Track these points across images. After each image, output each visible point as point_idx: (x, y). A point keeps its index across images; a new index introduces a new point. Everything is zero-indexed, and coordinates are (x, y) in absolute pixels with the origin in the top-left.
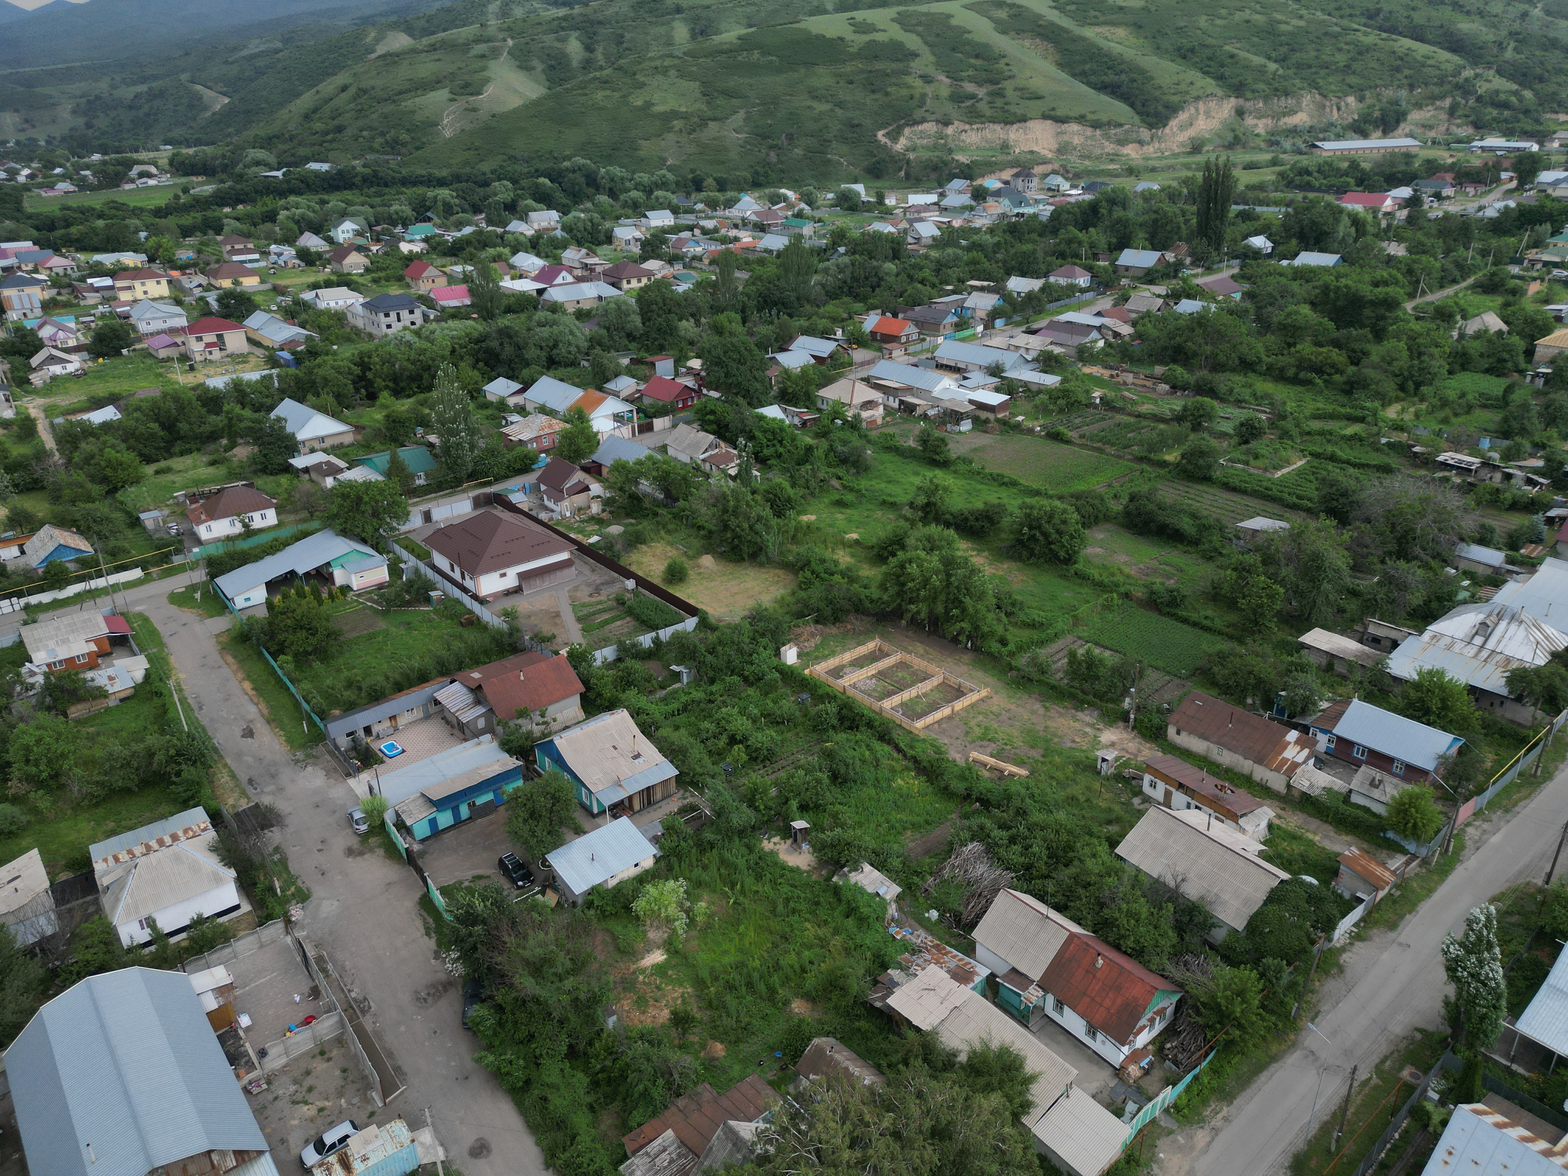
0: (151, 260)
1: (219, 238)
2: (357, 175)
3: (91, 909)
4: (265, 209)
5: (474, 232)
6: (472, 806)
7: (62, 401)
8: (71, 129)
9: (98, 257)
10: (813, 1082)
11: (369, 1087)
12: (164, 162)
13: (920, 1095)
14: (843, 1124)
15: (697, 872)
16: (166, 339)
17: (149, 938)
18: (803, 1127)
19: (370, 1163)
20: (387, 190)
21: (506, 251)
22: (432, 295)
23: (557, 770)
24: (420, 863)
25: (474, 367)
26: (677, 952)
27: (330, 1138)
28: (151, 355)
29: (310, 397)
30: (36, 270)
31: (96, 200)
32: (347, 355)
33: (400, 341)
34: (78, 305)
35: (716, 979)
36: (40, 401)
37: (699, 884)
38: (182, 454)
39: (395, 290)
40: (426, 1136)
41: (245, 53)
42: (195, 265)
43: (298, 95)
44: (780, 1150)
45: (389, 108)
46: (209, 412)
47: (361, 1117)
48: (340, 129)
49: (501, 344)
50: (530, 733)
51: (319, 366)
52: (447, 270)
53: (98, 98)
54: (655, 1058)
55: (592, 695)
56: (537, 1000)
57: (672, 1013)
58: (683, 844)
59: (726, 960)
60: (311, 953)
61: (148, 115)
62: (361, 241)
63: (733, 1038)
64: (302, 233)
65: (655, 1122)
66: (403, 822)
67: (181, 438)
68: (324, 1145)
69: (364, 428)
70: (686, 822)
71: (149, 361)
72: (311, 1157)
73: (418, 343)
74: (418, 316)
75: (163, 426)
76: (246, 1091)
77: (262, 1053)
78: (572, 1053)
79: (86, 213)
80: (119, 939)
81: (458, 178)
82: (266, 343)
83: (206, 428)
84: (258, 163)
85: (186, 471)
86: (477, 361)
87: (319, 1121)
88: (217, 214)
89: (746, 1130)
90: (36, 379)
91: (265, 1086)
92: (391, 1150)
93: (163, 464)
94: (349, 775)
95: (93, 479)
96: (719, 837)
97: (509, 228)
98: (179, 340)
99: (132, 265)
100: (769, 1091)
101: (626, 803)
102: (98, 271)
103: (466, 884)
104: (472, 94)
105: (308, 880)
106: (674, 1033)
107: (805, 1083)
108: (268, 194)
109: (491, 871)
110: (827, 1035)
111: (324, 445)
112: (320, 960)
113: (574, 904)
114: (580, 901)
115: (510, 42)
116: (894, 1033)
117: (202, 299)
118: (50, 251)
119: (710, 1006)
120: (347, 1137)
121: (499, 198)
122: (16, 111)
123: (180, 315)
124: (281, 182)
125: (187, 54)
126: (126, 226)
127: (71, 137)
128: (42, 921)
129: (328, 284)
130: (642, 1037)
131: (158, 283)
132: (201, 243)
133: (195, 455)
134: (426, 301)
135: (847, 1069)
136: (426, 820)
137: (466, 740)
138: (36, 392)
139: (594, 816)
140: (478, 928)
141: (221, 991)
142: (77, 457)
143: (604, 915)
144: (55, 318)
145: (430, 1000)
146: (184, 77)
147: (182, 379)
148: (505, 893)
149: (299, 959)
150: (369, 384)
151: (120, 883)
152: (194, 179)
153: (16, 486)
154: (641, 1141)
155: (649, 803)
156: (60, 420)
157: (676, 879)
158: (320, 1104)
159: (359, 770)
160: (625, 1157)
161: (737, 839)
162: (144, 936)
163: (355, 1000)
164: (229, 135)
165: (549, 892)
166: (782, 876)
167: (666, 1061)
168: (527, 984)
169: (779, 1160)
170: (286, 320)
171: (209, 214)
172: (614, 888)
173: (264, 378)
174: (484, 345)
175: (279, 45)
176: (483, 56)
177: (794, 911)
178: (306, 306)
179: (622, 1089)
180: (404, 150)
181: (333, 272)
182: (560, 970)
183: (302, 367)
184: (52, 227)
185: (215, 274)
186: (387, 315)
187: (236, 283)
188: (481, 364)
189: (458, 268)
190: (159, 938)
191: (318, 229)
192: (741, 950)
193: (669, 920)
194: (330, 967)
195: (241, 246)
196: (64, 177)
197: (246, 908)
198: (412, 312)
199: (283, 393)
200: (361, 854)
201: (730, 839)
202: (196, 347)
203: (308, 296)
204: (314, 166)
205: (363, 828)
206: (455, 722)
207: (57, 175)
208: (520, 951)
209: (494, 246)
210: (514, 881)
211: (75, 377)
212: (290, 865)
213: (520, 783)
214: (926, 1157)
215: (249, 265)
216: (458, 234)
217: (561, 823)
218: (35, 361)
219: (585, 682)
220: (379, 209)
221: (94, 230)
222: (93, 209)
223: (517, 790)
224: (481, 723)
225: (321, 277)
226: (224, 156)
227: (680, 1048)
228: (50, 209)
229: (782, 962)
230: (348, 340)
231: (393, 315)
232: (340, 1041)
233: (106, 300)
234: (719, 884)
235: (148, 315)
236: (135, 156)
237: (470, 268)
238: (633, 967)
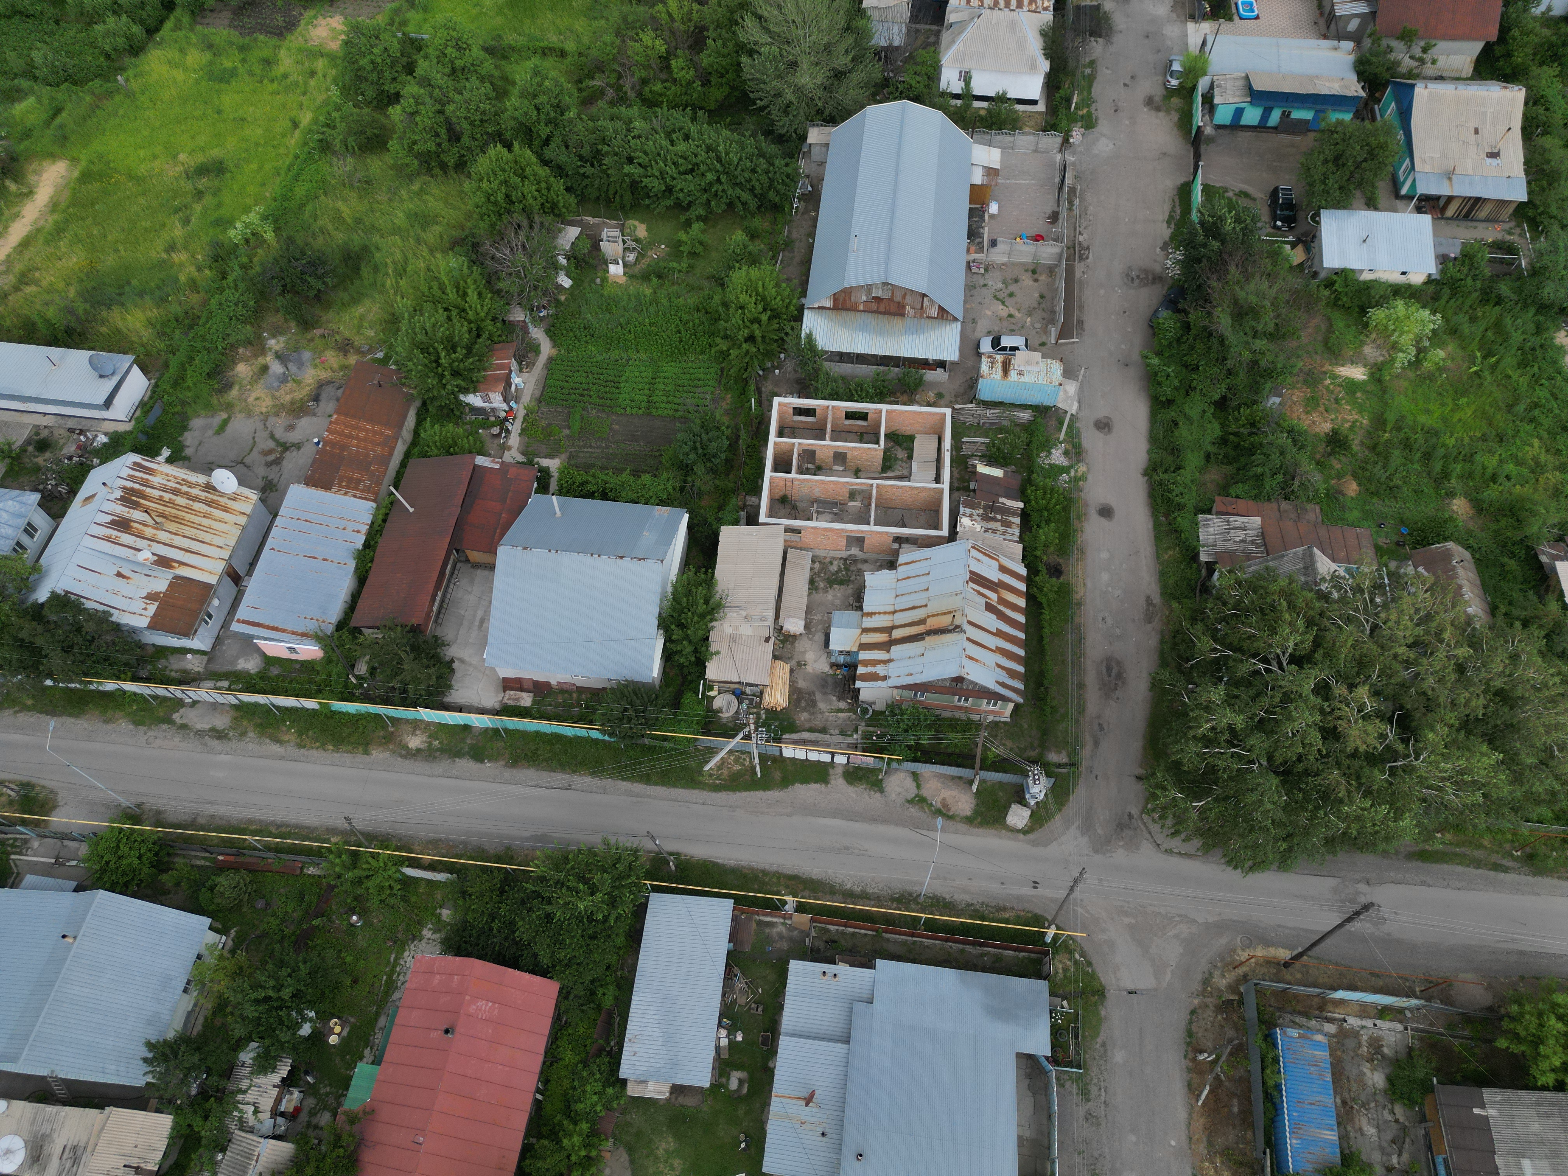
3: (932, 39)
6: (1285, 115)
10: (1418, 575)
11: (1052, 321)
13: (1514, 657)
14: (1418, 625)
15: (1462, 319)
17: (960, 92)
18: (1378, 600)
19: (1023, 379)
23: (1396, 123)
24: (1203, 148)
26: (1379, 381)
27: (1006, 341)
35: (1399, 429)
37: (1453, 331)
40: (1072, 388)
44: (1343, 600)
47: (1035, 341)
50: (1398, 63)
54: (1288, 456)
55: (1499, 50)
56: (1222, 340)
57: (1333, 430)
58: (1469, 281)
59: (1422, 419)
60: (1068, 181)
63: (1373, 489)
65: (1251, 503)
66: (1212, 97)
68: (999, 344)
70: (1492, 261)
72: (986, 346)
76: (969, 266)
77: (993, 243)
78: (1222, 404)
80: (939, 79)
87: (1005, 324)
89: (1325, 565)
91: (982, 271)
92: (1041, 380)
94: (1192, 17)
96: (1514, 297)
100: (1371, 552)
101: (1442, 202)
103: (1230, 194)
105: (1101, 110)
106: (1321, 447)
107: (1410, 569)
109: (1260, 194)
110: (1468, 548)
112: (1072, 190)
113: (1315, 275)
114: (1323, 275)
116: (1537, 593)
119: (1373, 448)
120: (1017, 349)
128: (896, 29)
130: (1290, 432)
135: (1460, 587)
136: (1234, 107)
137: (1325, 37)
139: (1397, 196)
140: (1215, 244)
141: (990, 172)
143: (1335, 303)
145: (1137, 282)
148: (1259, 225)
149: (1057, 180)
151: (962, 25)
154: (1230, 510)
155: (1466, 217)
157: (1434, 312)
158: (1013, 311)
159: (1204, 17)
160: (1209, 511)
161: (1532, 311)
162: (957, 87)
163: (1080, 243)
165: (1300, 248)
166: (1550, 378)
167: (1297, 464)
168: (1223, 321)
169: (1336, 606)
172: (1365, 282)
177: (1532, 420)
179: (1243, 460)
182: (1260, 327)
190: (967, 96)
192: (1444, 420)
193: (1395, 347)
194: (1077, 202)
197: (1041, 107)
200: (1158, 109)
201: (1526, 306)
205: (1174, 82)
206: (1327, 10)
208: (1237, 288)
210: (1274, 218)
212: (1095, 85)
213: (1347, 117)
214: (1473, 703)
217: (1359, 185)
219: (1504, 30)
223: (1340, 123)
224: (1353, 25)
227: (1318, 463)
229: (1477, 458)
232: (1051, 270)
234: (1475, 345)
238: (1327, 367)
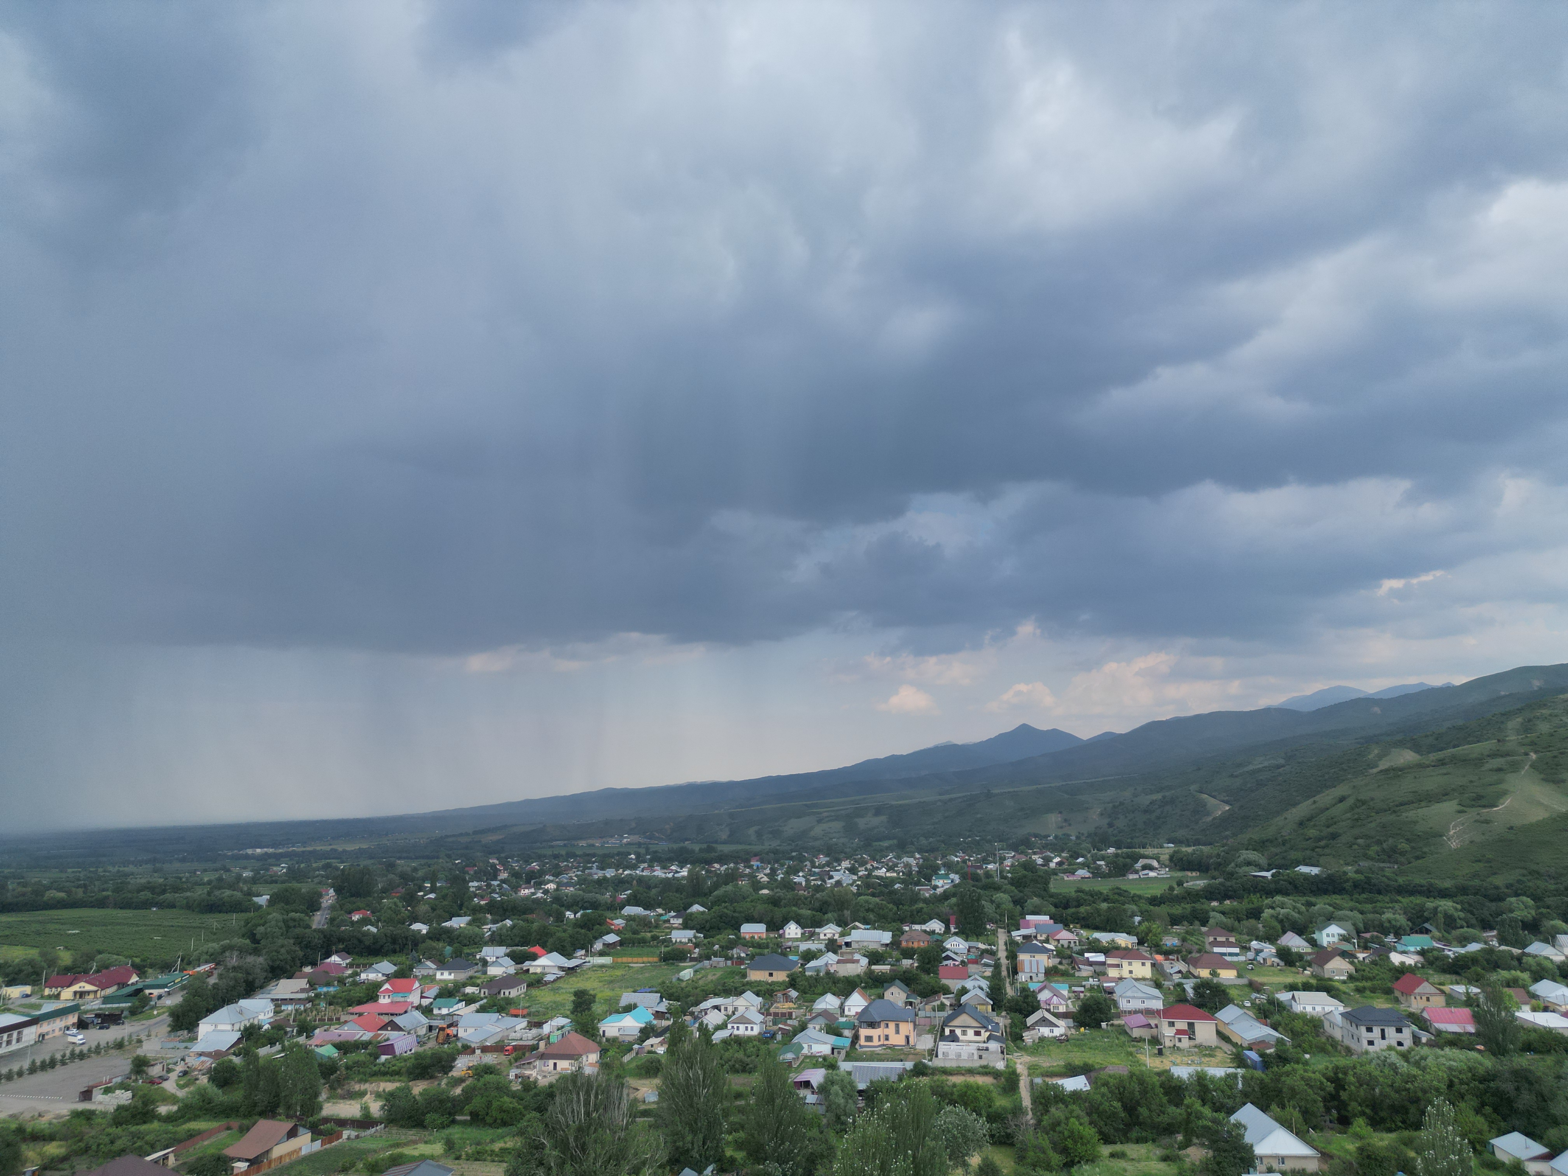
0: (1141, 942)
1: (1204, 929)
2: (1348, 880)
4: (1251, 906)
5: (1482, 950)
7: (1045, 1062)
8: (1096, 828)
9: (1097, 935)
12: (1165, 858)
16: (1141, 1019)
20: (1380, 897)
21: (1525, 976)
22: (1425, 1015)
25: (1478, 1111)
28: (1126, 1033)
29: (1274, 1107)
30: (1047, 941)
31: (1104, 886)
32: (1321, 1067)
33: (1384, 1062)
34: (1073, 975)
36: (1027, 1059)
38: (1138, 1141)
39: (1381, 1004)
41: (1251, 767)
42: (1178, 952)
43: (1295, 805)
45: (1388, 818)
46: (1170, 1102)
48: (1334, 836)
49: (1517, 1089)
51: (1288, 1074)
52: (1447, 988)
53: (1121, 804)
61: (1158, 818)
62: (1347, 947)
64: (1284, 932)
67: (1140, 1124)
69: (1331, 1157)
71: (1123, 1038)
73: (1404, 1067)
74: (1406, 1036)
75: (1125, 1107)
79: (1096, 896)
81: (1463, 890)
82: (1234, 1040)
83: (1164, 1119)
84: (1249, 863)
85: (1139, 1161)
86: (1483, 1104)
88: (1205, 907)
90: (1029, 1037)
93: (1118, 1147)
95: (1055, 1146)
97: (1528, 950)
98: (1153, 1022)
99: (1123, 945)
102: (1095, 947)
104: (1484, 806)
108: (1255, 893)
111: (1284, 1167)
115: (1533, 756)
117: (1180, 985)
118: (1061, 925)
121: (1518, 914)
122: (1060, 813)
123: (1157, 998)
124: (1270, 882)
125: (1199, 769)
126: (1124, 910)
127: (1095, 834)
129: (1307, 987)
131: (1143, 964)
132: (1187, 933)
133: (1149, 1145)
134: (1418, 1020)
138: (1024, 1049)
142: (1046, 1120)
144: (1053, 984)
146: (1193, 787)
147: (1151, 1062)
150: (1342, 1106)
152: (1189, 874)
153: (992, 1136)
156: (1038, 1080)
164: (1227, 837)
170: (1258, 1019)
171: (1198, 906)
173: (1228, 1076)
174: (1492, 1084)
175: (1282, 761)
176: (1499, 770)
178: (1281, 1007)
180: (1402, 859)
181: (1313, 976)
183: (1269, 1072)
184: (1066, 906)
185: (1195, 963)
186: (1370, 1030)
187: (1214, 974)
188: (1488, 1110)
189: (1461, 989)
191: (1300, 931)
195: (1223, 939)
196: (1083, 866)
198: (1399, 1031)
199: (1247, 1097)
202: (1167, 1032)
203: (1284, 997)
204: (1304, 869)
207: (1079, 863)
209: (1509, 968)
211: (1059, 1041)
215: (1228, 958)
216: (1462, 951)
218: (1030, 1020)
220: (1370, 916)
221: (1098, 911)
222: (1101, 893)
225: (1299, 979)
226: (1218, 855)
228: (1067, 890)
230: (1322, 1050)
231: (1377, 1031)
233: (1097, 974)
235: (1129, 994)
236: (1142, 851)
237: (1474, 990)
